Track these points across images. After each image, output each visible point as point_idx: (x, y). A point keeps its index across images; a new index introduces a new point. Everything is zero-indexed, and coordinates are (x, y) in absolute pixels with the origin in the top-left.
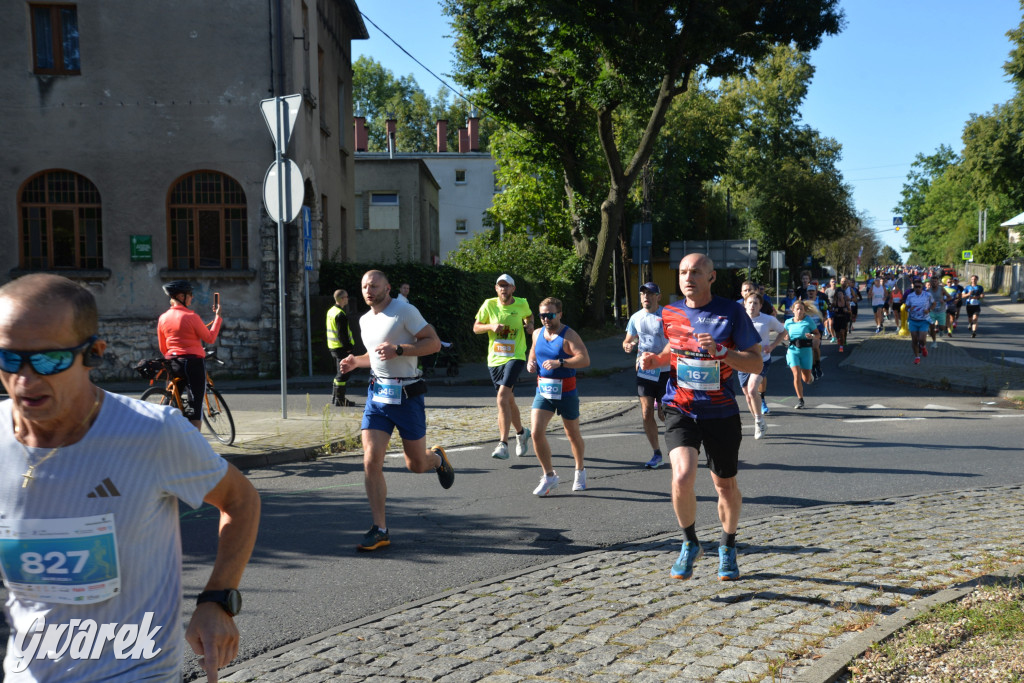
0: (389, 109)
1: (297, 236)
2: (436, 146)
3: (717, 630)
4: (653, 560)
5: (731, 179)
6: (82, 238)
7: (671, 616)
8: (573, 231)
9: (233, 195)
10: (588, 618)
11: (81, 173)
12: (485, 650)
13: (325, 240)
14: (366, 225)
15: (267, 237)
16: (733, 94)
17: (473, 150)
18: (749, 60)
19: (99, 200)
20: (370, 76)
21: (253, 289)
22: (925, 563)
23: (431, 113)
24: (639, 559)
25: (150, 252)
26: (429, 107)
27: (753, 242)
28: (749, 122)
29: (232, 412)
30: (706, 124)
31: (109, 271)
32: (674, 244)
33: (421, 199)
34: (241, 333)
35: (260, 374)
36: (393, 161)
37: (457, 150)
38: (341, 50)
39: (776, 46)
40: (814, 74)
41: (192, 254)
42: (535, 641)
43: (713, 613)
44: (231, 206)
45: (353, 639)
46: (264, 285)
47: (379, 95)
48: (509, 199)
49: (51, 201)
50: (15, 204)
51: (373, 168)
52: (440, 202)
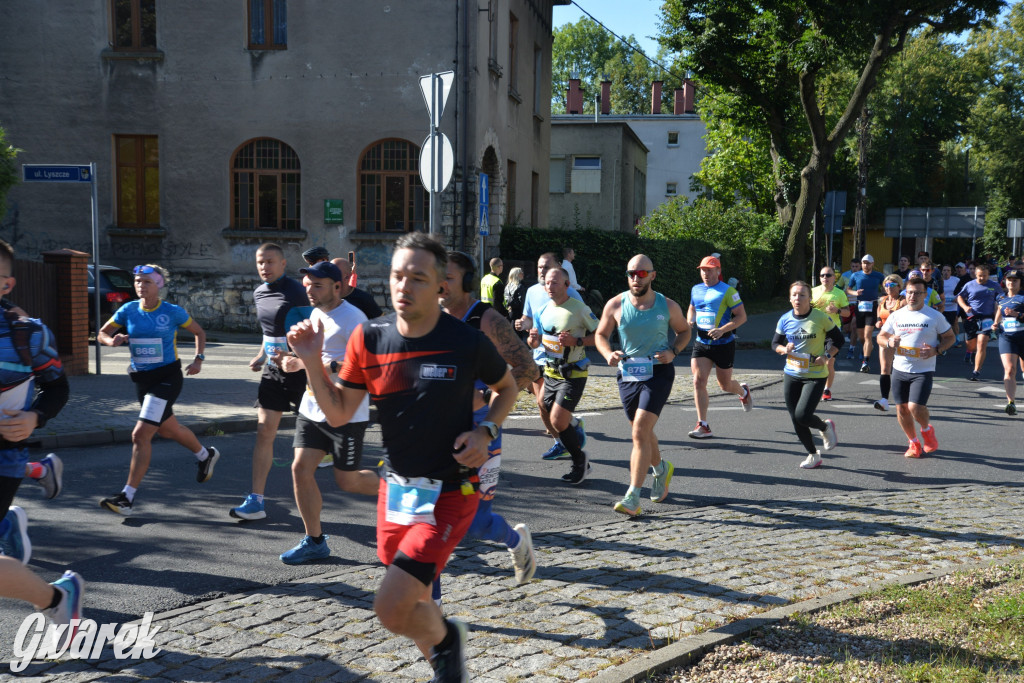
0: (607, 70)
1: (475, 202)
2: (650, 108)
5: (973, 139)
6: (284, 201)
8: (776, 198)
11: (283, 141)
13: (510, 204)
14: (568, 189)
15: (446, 203)
16: (977, 48)
17: (687, 112)
19: (299, 167)
20: (592, 37)
23: (650, 74)
25: (341, 216)
26: (648, 67)
28: (999, 77)
30: (942, 81)
31: (305, 232)
32: (890, 211)
33: (624, 164)
36: (596, 125)
37: (672, 112)
38: (540, 16)
41: (379, 217)
47: (599, 56)
48: (718, 163)
49: (258, 167)
50: (228, 169)
51: (577, 132)
52: (649, 166)
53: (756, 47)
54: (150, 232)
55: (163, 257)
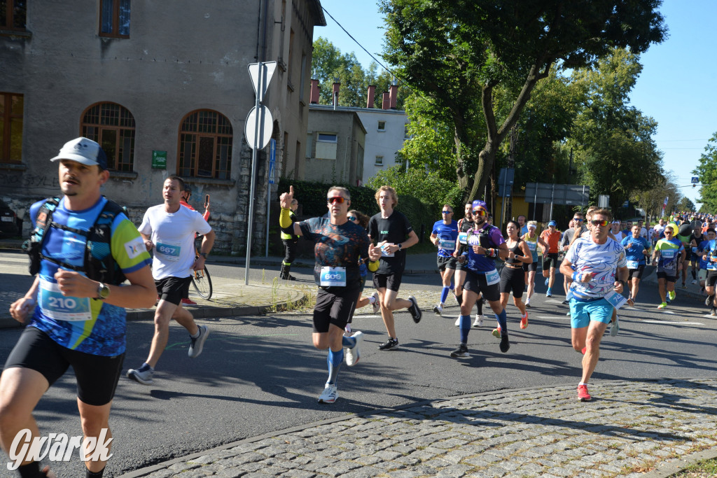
0: (336, 75)
1: (265, 159)
2: (366, 104)
3: (539, 461)
4: (496, 407)
5: (574, 141)
6: (121, 150)
7: (506, 448)
8: (458, 170)
9: (224, 128)
10: (447, 444)
11: (123, 105)
12: (373, 459)
13: (284, 163)
14: (313, 155)
15: (244, 159)
16: (581, 81)
17: (392, 108)
18: (595, 58)
19: (134, 125)
20: (324, 51)
21: (232, 193)
22: (696, 429)
23: (365, 80)
24: (486, 406)
25: (165, 163)
26: (364, 75)
27: (586, 187)
28: (591, 102)
29: (211, 277)
30: (557, 101)
31: (137, 174)
32: (529, 185)
33: (353, 140)
34: (221, 223)
35: (232, 252)
36: (335, 112)
37: (381, 107)
38: (306, 32)
39: (615, 49)
40: (642, 71)
41: (193, 166)
42: (409, 456)
43: (537, 449)
44: (222, 135)
45: (282, 442)
46: (240, 191)
47: (329, 66)
48: (415, 144)
49: (102, 123)
50: (79, 123)
51: (321, 116)
52: (366, 143)
53: (447, 67)
54: (13, 166)
55: (23, 186)
